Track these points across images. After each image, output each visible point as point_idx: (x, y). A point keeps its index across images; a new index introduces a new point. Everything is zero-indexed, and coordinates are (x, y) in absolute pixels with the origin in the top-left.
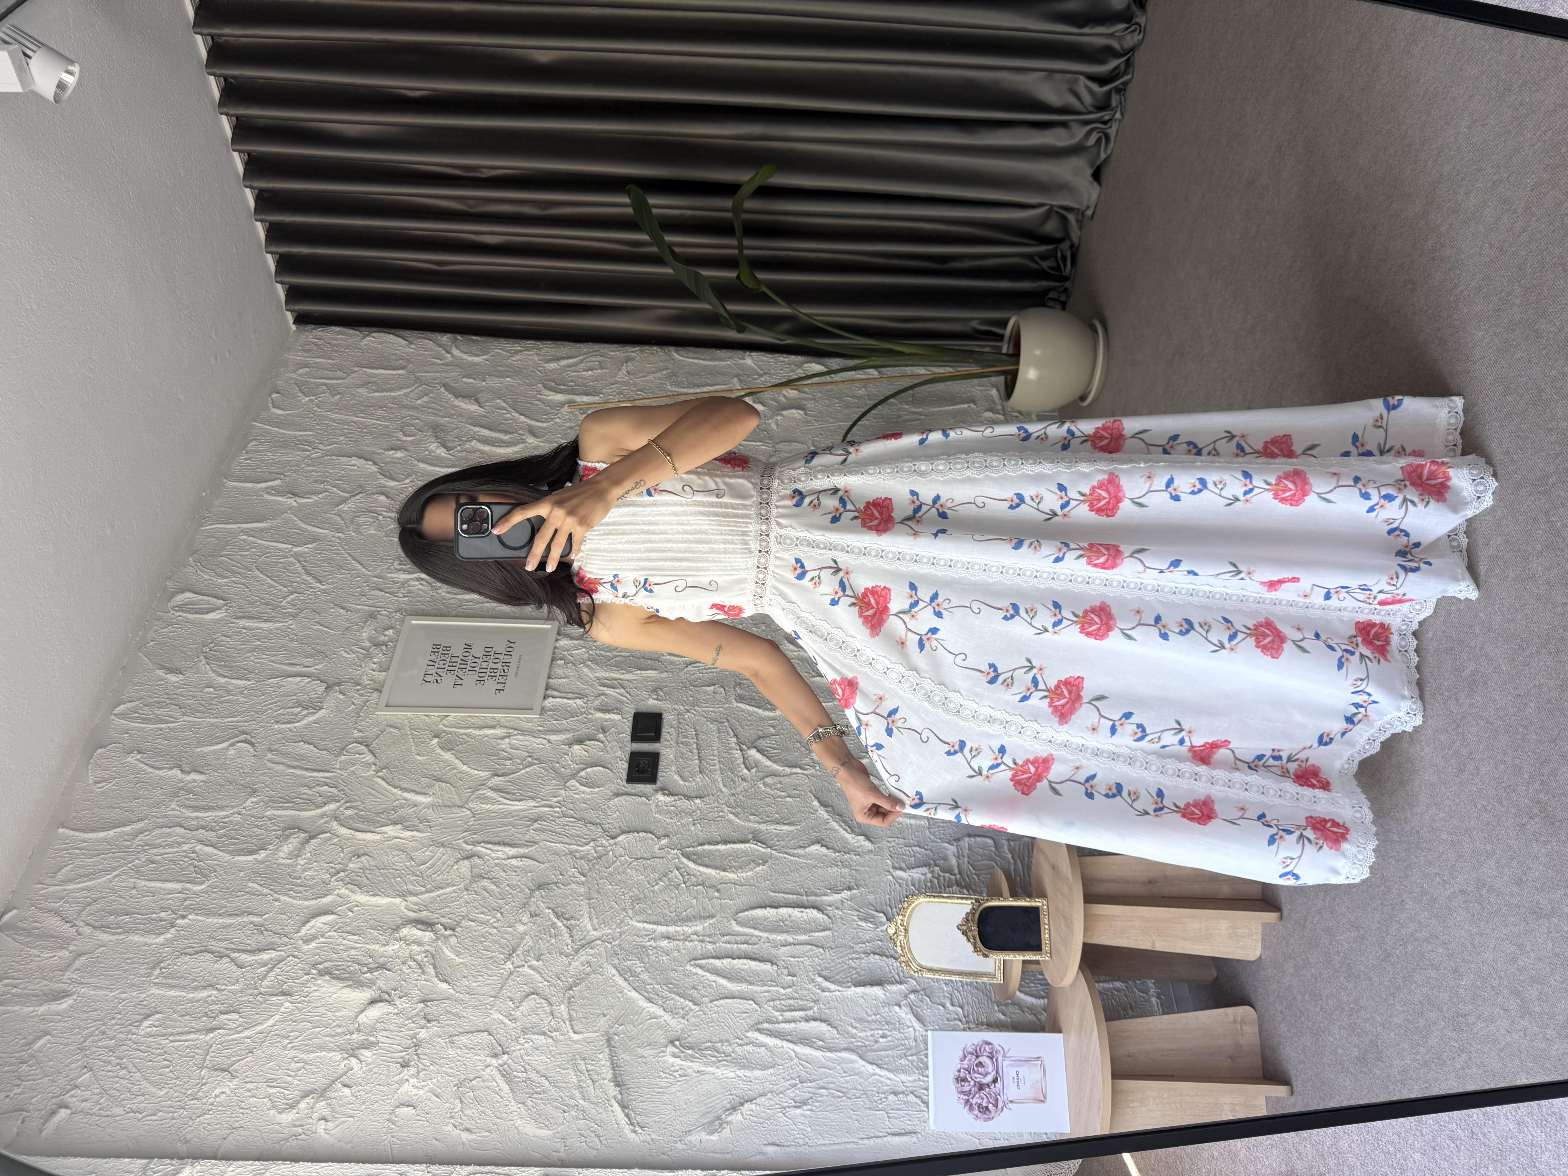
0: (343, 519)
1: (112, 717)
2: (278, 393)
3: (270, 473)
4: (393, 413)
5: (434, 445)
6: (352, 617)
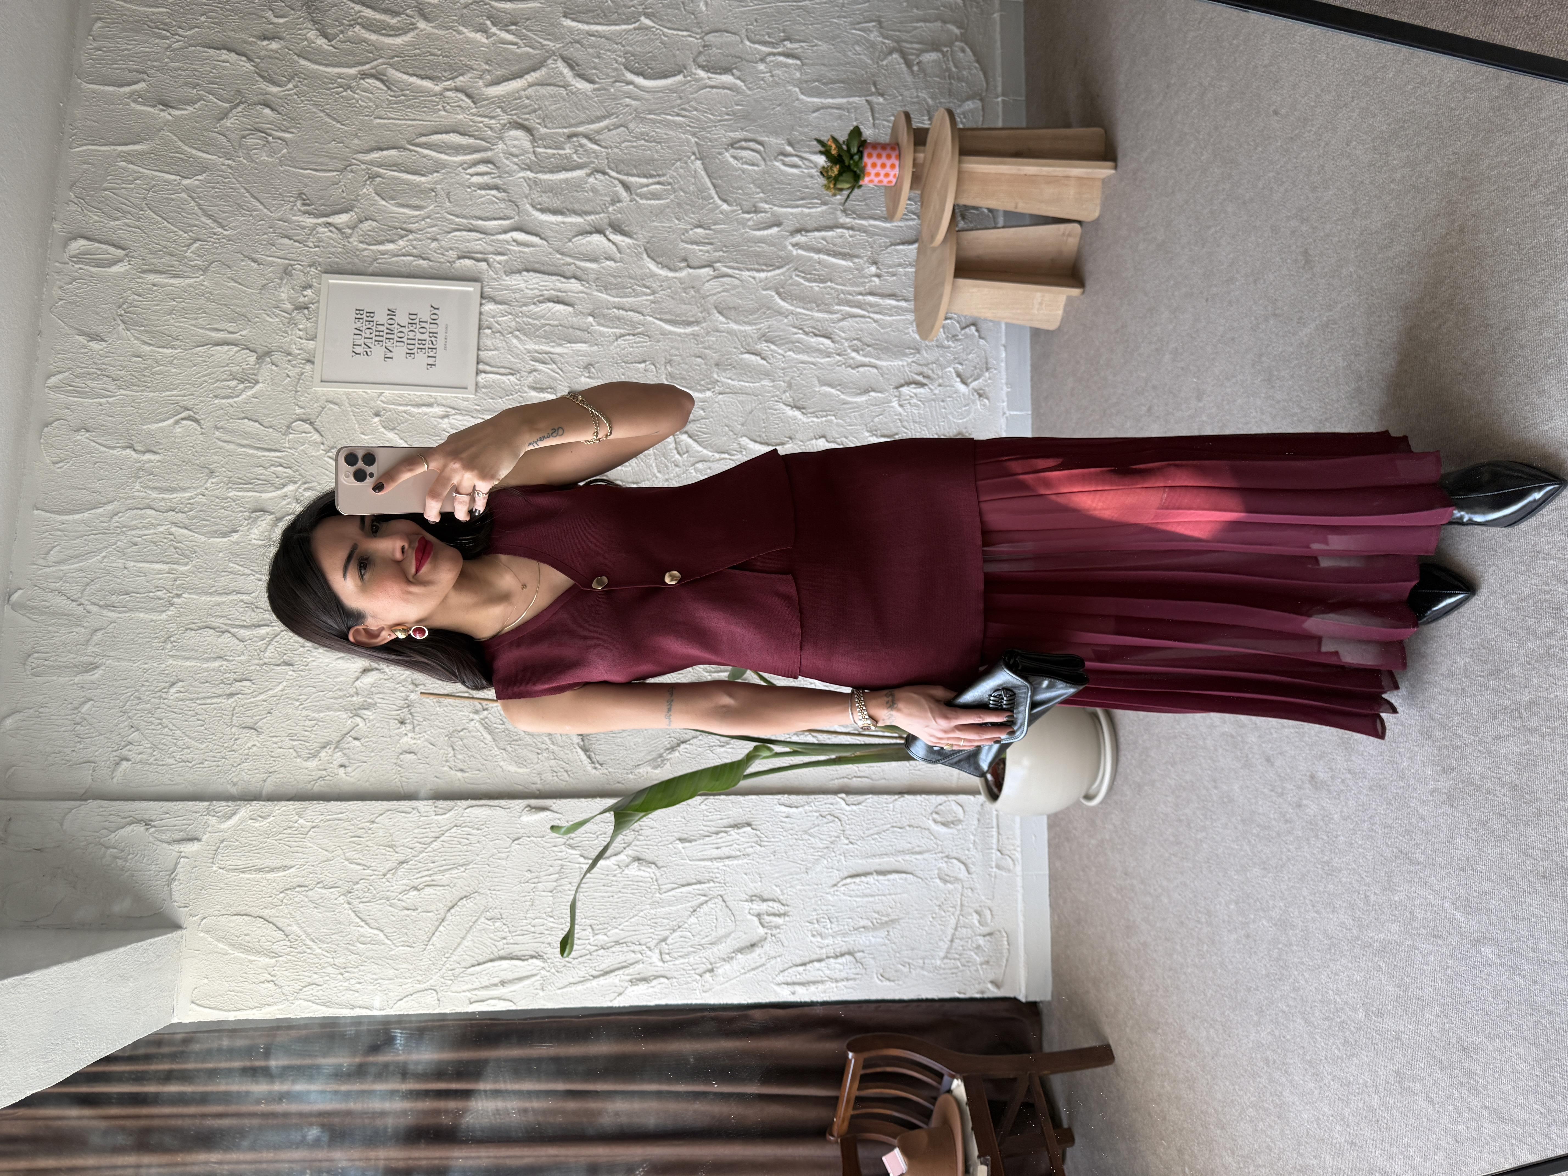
0: (229, 140)
1: (47, 390)
3: (130, 71)
5: (312, 32)
6: (266, 272)
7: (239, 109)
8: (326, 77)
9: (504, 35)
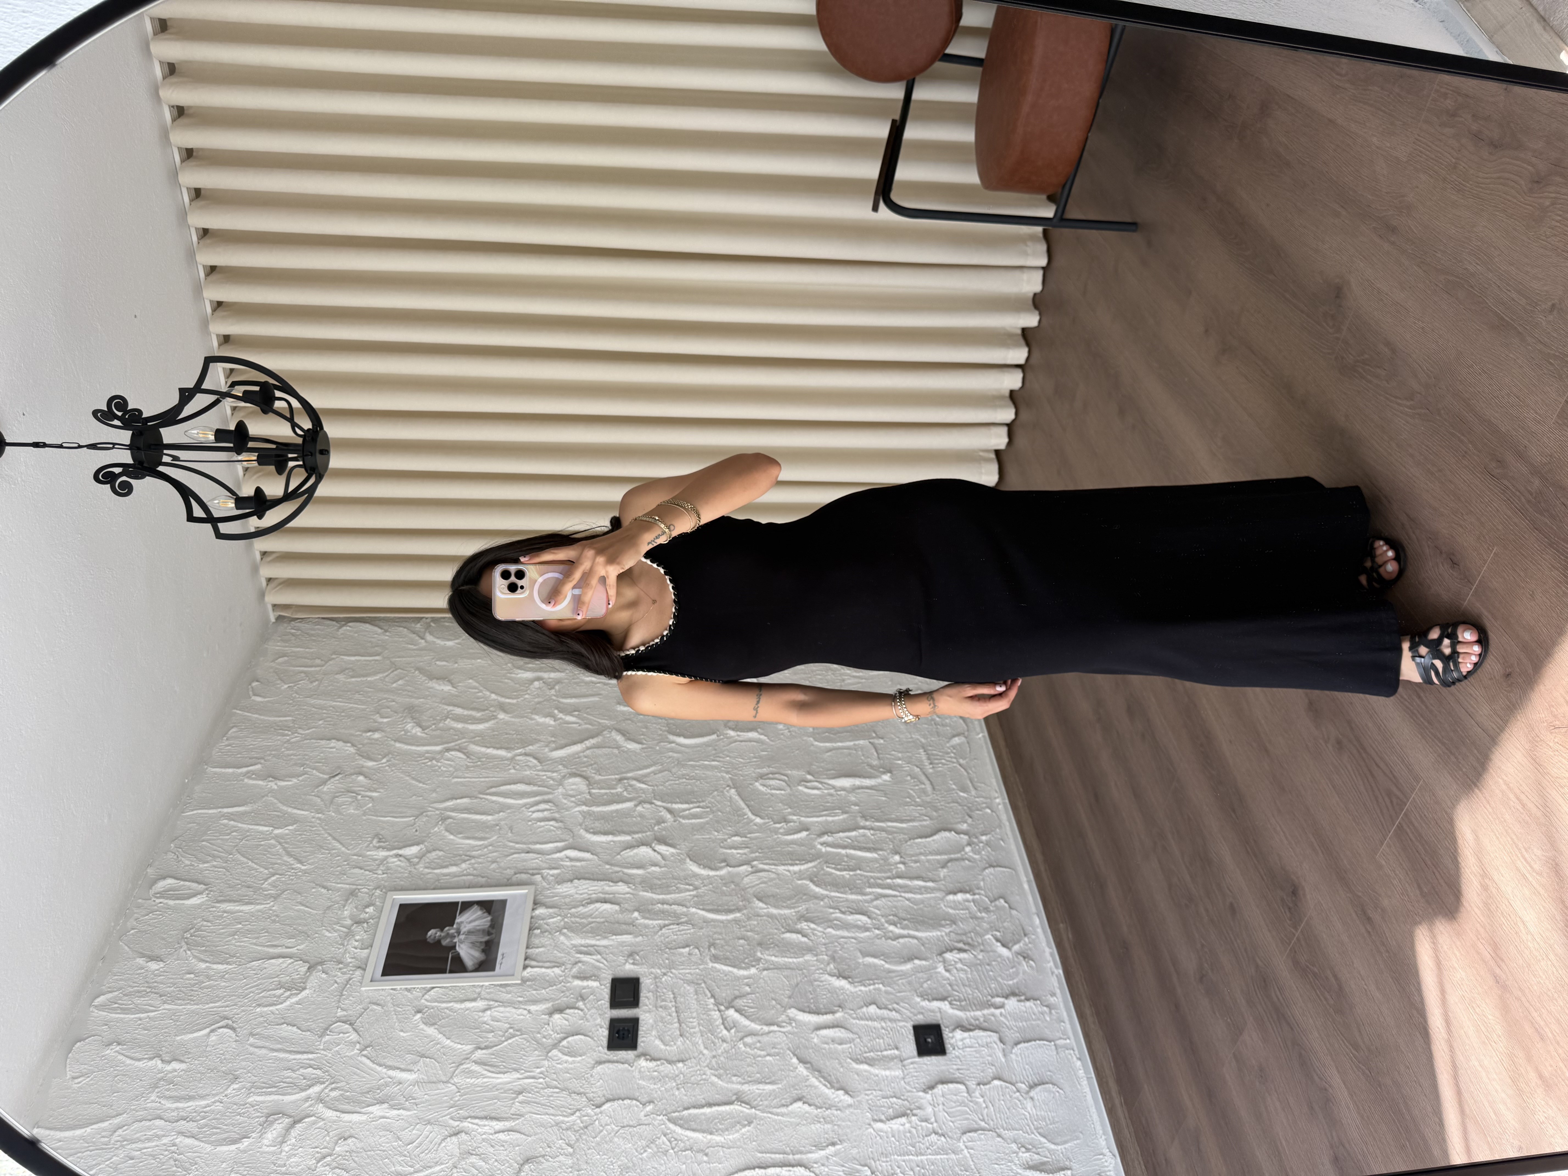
0: (322, 800)
1: (92, 1009)
2: (257, 681)
3: (250, 758)
4: (370, 697)
5: (410, 725)
6: (333, 896)
7: (337, 778)
8: (416, 754)
9: (569, 718)
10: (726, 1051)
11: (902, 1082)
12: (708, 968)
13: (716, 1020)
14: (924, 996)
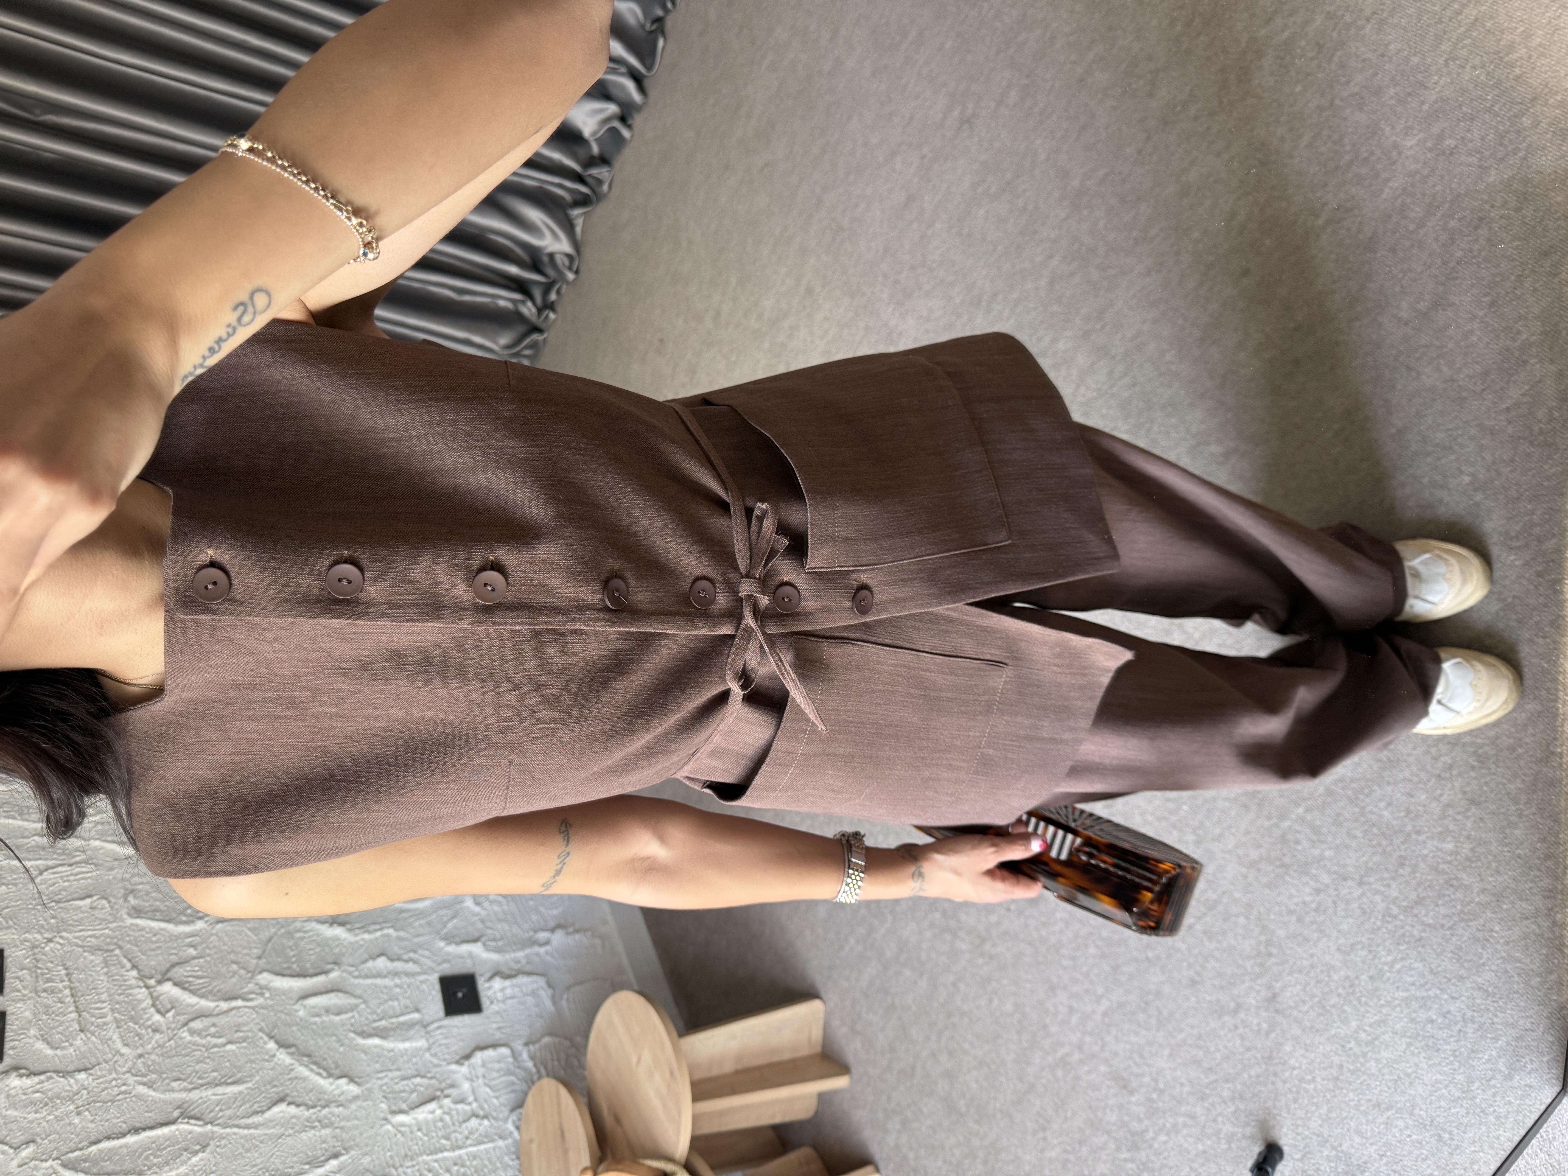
10: (159, 1046)
11: (427, 1055)
12: (125, 927)
13: (140, 1001)
14: (449, 939)
